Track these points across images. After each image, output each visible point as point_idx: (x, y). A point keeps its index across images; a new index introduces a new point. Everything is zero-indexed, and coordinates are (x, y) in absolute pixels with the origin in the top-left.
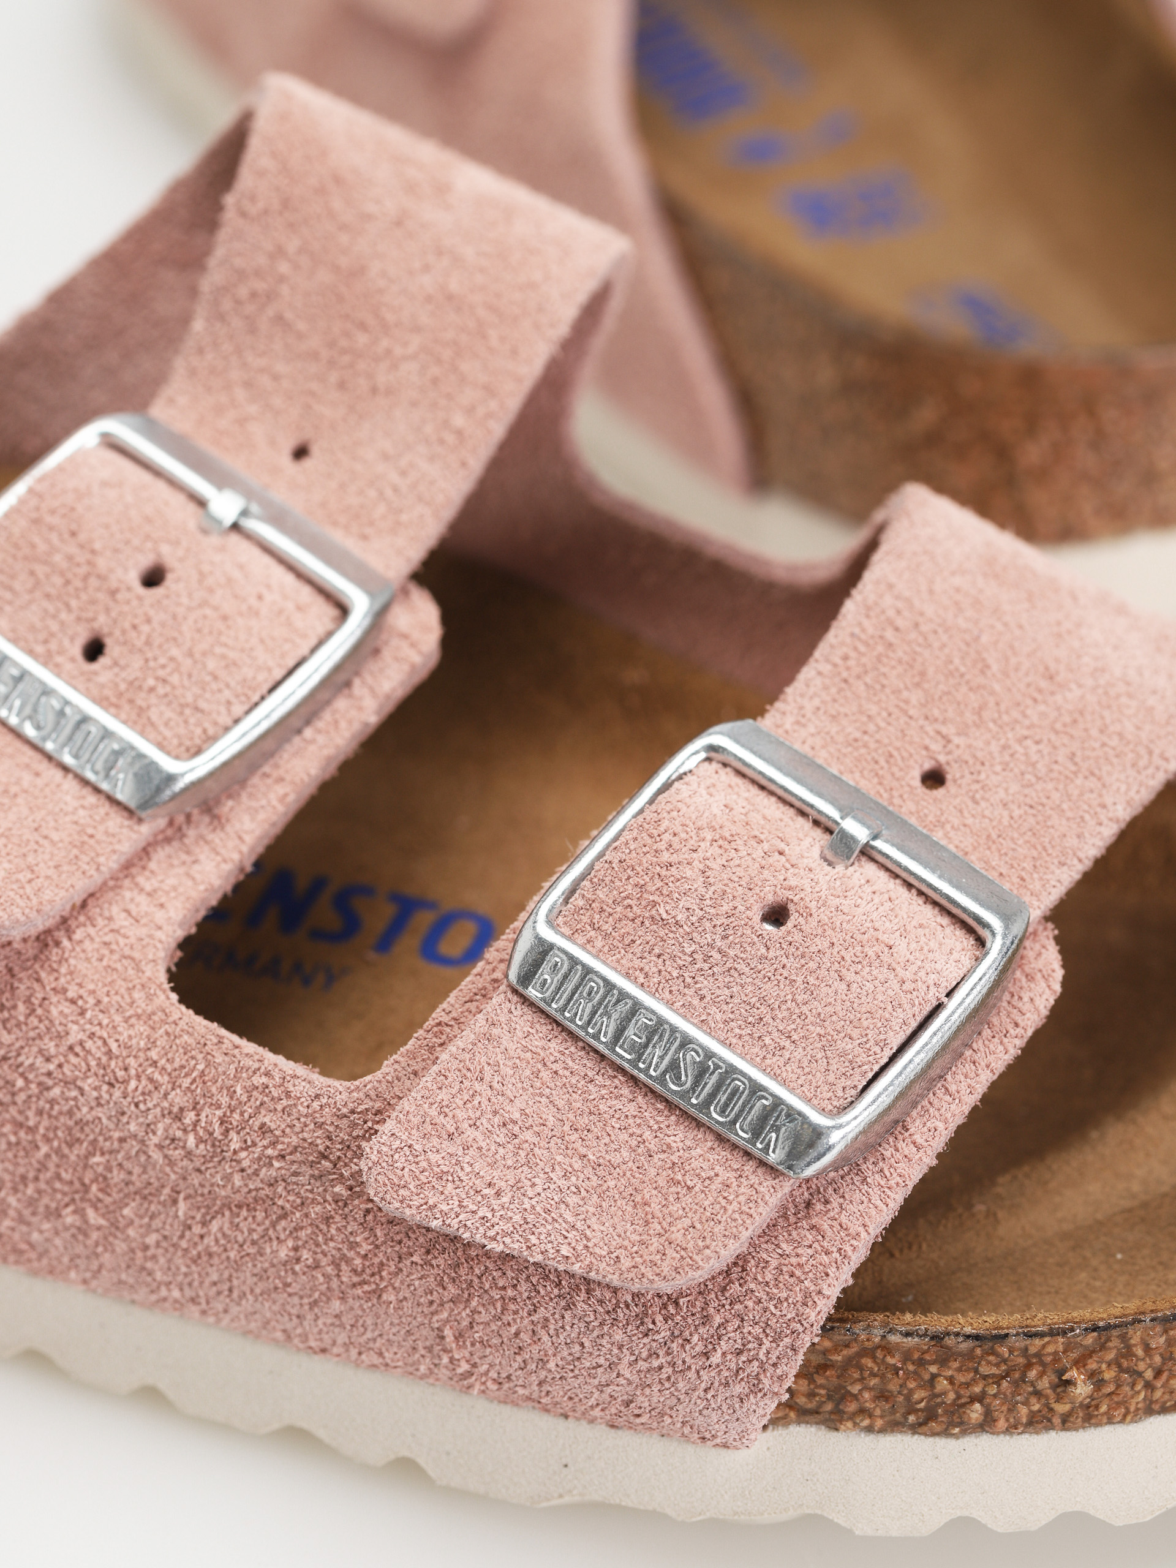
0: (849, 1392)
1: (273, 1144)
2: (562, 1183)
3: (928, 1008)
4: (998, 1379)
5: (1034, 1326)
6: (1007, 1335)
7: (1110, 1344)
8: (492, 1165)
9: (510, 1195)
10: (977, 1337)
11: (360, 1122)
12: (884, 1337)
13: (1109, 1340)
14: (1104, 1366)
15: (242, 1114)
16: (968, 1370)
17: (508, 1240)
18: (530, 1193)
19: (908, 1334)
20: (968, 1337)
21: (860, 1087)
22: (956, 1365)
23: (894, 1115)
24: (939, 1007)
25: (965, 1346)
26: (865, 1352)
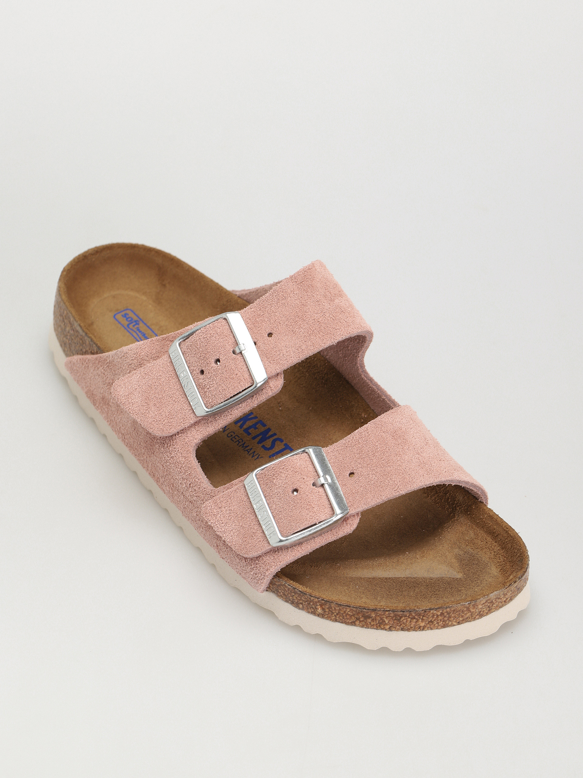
0: (279, 591)
1: (196, 493)
2: (234, 526)
3: (313, 524)
4: (305, 602)
5: (313, 595)
6: (306, 594)
7: (327, 604)
8: (224, 517)
9: (224, 524)
10: (301, 592)
11: (210, 497)
12: (285, 584)
13: (327, 603)
14: (326, 608)
15: (193, 485)
16: (300, 597)
17: (220, 533)
18: (228, 526)
19: (289, 585)
20: (300, 591)
21: (292, 533)
22: (297, 595)
23: (301, 541)
24: (316, 524)
25: (299, 592)
26: (281, 585)
